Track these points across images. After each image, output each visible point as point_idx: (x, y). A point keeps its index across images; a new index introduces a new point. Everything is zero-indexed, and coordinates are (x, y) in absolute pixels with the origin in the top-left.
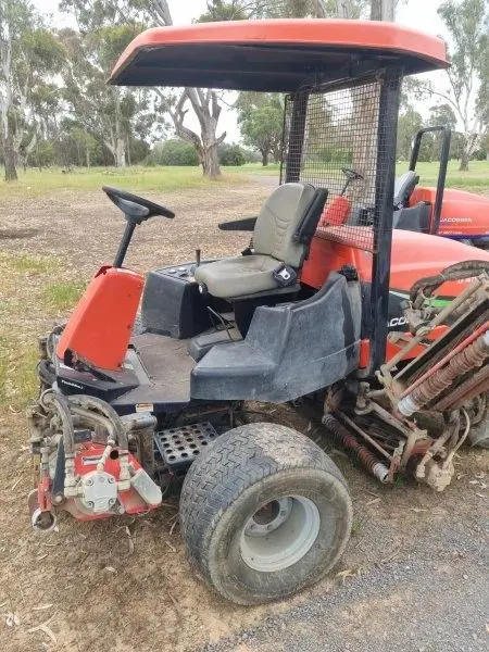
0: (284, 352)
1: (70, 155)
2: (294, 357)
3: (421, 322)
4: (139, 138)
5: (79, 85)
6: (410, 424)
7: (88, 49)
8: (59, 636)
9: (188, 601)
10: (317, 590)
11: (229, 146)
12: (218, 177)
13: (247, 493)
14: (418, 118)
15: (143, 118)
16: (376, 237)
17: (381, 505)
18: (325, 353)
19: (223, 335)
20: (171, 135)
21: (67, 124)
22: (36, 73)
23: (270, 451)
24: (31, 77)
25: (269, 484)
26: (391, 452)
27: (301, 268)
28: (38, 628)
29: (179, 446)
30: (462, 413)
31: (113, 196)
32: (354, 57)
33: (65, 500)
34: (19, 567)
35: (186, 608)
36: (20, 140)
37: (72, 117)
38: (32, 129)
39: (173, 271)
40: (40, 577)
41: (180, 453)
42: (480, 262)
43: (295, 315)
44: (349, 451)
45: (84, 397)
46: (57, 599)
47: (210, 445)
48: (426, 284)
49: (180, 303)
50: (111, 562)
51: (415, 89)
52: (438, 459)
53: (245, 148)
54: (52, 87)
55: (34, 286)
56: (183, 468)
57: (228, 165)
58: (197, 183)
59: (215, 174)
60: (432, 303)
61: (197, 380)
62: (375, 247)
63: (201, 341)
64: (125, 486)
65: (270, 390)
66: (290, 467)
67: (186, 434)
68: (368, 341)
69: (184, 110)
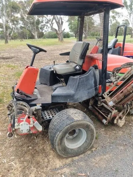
0: (77, 89)
1: (22, 36)
2: (80, 90)
3: (115, 80)
4: (41, 31)
5: (24, 17)
6: (113, 108)
7: (26, 6)
8: (16, 165)
9: (51, 156)
10: (86, 154)
11: (66, 32)
12: (63, 41)
13: (66, 128)
14: (119, 23)
15: (42, 25)
16: (103, 56)
17: (104, 131)
18: (89, 89)
19: (61, 85)
20: (50, 30)
21: (21, 27)
22: (12, 14)
23: (72, 116)
24: (11, 15)
25: (72, 125)
26: (107, 116)
27: (82, 65)
28: (10, 163)
29: (48, 115)
30: (127, 105)
31: (30, 46)
32: (96, 5)
33: (15, 130)
34: (6, 147)
35: (50, 158)
36: (9, 32)
37: (23, 26)
38: (12, 29)
39: (47, 67)
40: (12, 150)
41: (49, 117)
42: (132, 63)
43: (80, 79)
44: (96, 116)
45: (21, 102)
46: (16, 155)
47: (57, 115)
48: (116, 69)
49: (49, 76)
50: (31, 146)
51: (118, 15)
52: (120, 118)
53: (70, 33)
54: (17, 17)
55: (12, 72)
56: (49, 121)
57: (66, 38)
58: (57, 43)
59: (62, 40)
60: (119, 75)
61: (53, 97)
62: (103, 59)
63: (55, 86)
64: (32, 126)
65: (73, 100)
66: (78, 121)
67: (50, 112)
68: (101, 86)
69: (53, 23)
